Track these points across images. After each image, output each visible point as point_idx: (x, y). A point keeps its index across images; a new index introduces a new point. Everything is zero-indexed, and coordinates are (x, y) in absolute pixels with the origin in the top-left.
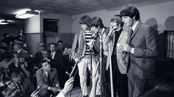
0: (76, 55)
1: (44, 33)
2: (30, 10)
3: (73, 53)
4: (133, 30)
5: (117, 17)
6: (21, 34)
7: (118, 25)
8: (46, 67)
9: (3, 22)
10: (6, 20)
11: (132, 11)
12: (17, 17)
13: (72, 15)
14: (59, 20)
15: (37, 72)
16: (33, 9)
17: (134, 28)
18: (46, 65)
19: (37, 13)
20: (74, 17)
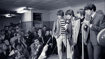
0: (56, 34)
1: (33, 22)
2: (26, 8)
3: (54, 33)
4: (93, 17)
5: (80, 10)
6: (20, 22)
7: (81, 15)
8: (37, 42)
9: (9, 16)
10: (11, 14)
11: (91, 6)
12: (18, 12)
13: (50, 10)
14: (42, 14)
15: (31, 45)
16: (27, 7)
17: (93, 16)
18: (37, 41)
19: (29, 10)
20: (50, 12)
